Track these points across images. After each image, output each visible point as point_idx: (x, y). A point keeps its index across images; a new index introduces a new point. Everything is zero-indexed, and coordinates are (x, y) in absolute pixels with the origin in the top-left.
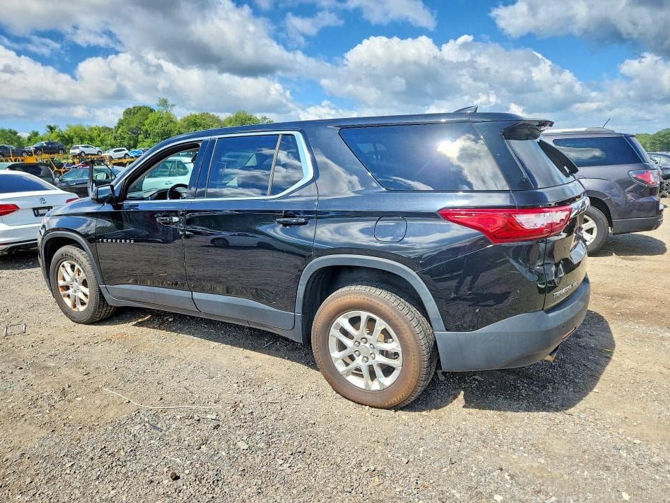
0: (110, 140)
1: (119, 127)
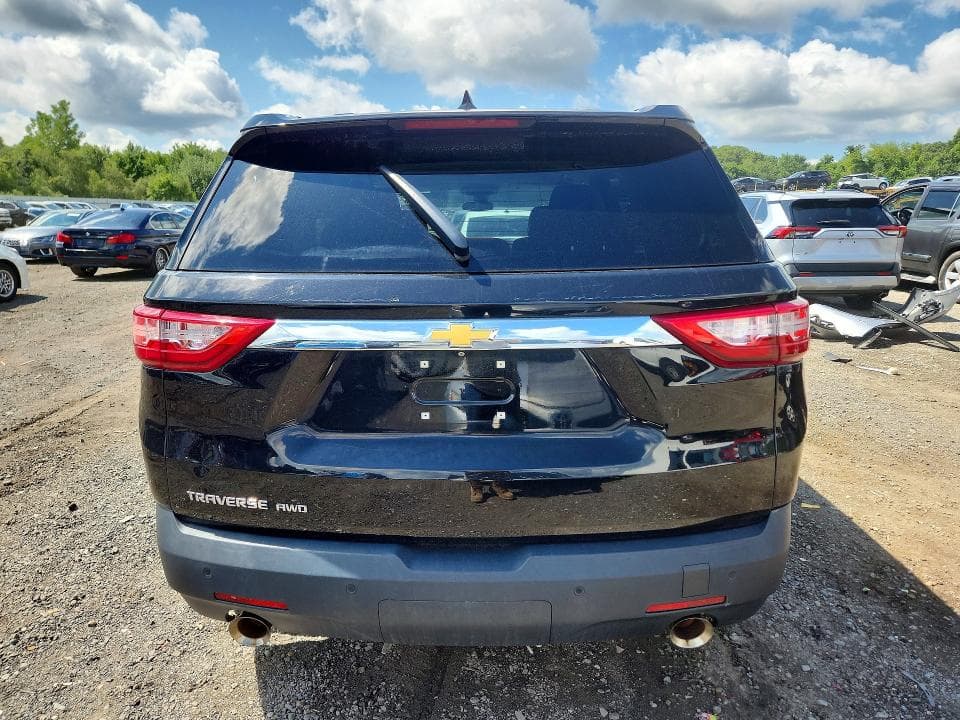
0: (934, 165)
1: (956, 142)
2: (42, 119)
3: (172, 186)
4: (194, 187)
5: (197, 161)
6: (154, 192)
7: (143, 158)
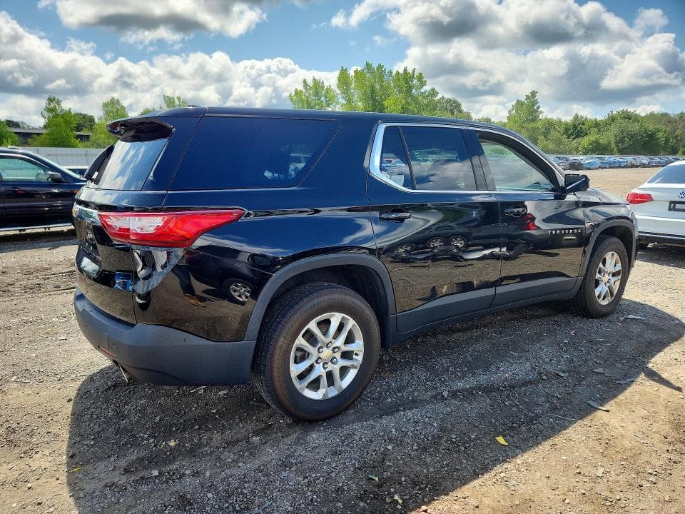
2: (519, 103)
3: (598, 144)
4: (617, 143)
5: (625, 123)
6: (584, 148)
7: (584, 124)
